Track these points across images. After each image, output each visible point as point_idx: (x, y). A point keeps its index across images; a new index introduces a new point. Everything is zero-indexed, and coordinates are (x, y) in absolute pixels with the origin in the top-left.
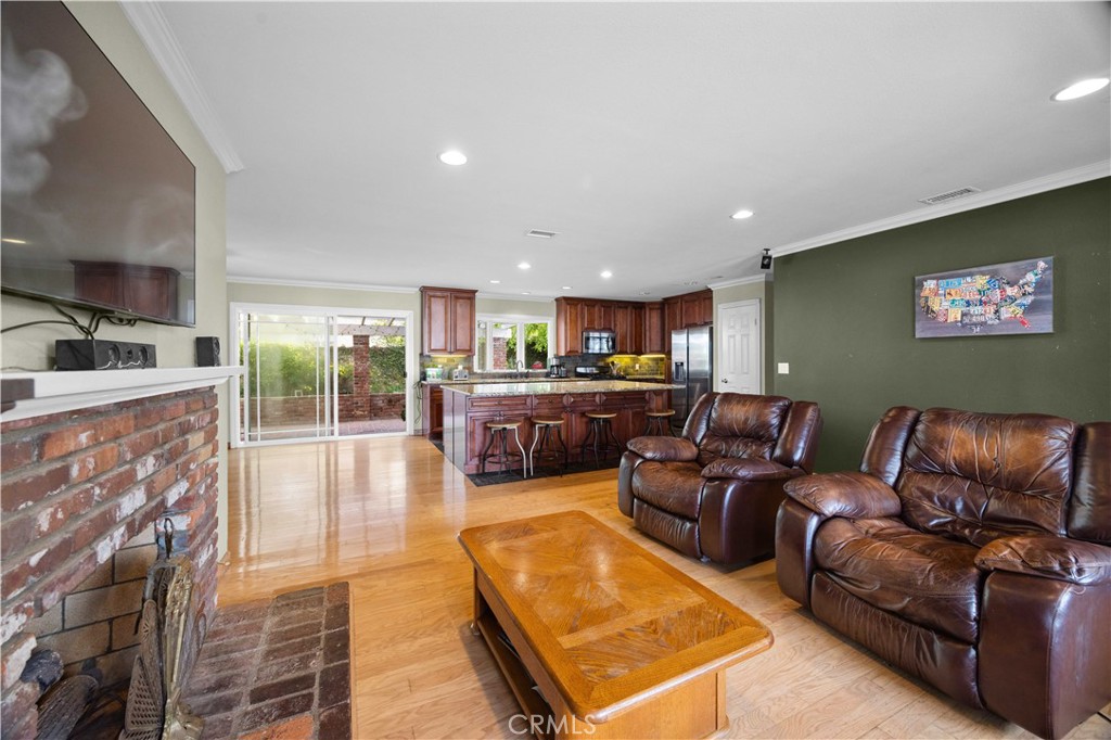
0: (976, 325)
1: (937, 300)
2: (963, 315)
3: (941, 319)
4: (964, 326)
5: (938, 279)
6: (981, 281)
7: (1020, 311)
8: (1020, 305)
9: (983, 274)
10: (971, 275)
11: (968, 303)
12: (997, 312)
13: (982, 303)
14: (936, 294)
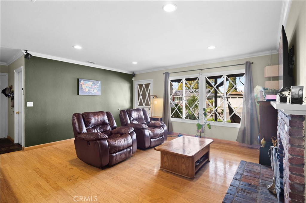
0: (90, 93)
1: (84, 86)
2: (89, 90)
3: (84, 91)
4: (89, 93)
5: (84, 80)
6: (91, 83)
7: (97, 91)
8: (97, 90)
9: (92, 82)
10: (90, 81)
11: (89, 88)
12: (94, 90)
13: (91, 88)
14: (84, 84)
